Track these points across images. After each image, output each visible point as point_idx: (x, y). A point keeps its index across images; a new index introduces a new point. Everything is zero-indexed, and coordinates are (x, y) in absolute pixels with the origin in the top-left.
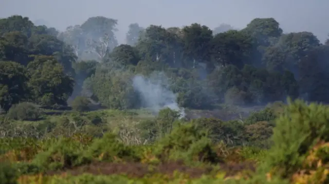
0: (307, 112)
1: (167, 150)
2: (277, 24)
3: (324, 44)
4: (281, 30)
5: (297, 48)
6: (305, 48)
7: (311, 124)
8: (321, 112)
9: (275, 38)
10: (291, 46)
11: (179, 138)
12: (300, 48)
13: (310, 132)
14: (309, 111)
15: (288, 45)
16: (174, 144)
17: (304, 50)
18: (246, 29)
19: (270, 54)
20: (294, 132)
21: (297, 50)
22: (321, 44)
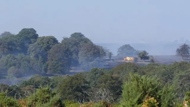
0: (141, 80)
1: (34, 102)
2: (35, 31)
3: (60, 43)
4: (37, 35)
5: (46, 45)
6: (50, 45)
7: (143, 87)
8: (149, 81)
9: (34, 39)
10: (43, 43)
11: (41, 95)
12: (48, 45)
13: (143, 92)
14: (142, 80)
15: (41, 43)
16: (38, 99)
17: (50, 46)
18: (19, 34)
19: (32, 48)
20: (134, 92)
21: (46, 46)
22: (59, 43)
